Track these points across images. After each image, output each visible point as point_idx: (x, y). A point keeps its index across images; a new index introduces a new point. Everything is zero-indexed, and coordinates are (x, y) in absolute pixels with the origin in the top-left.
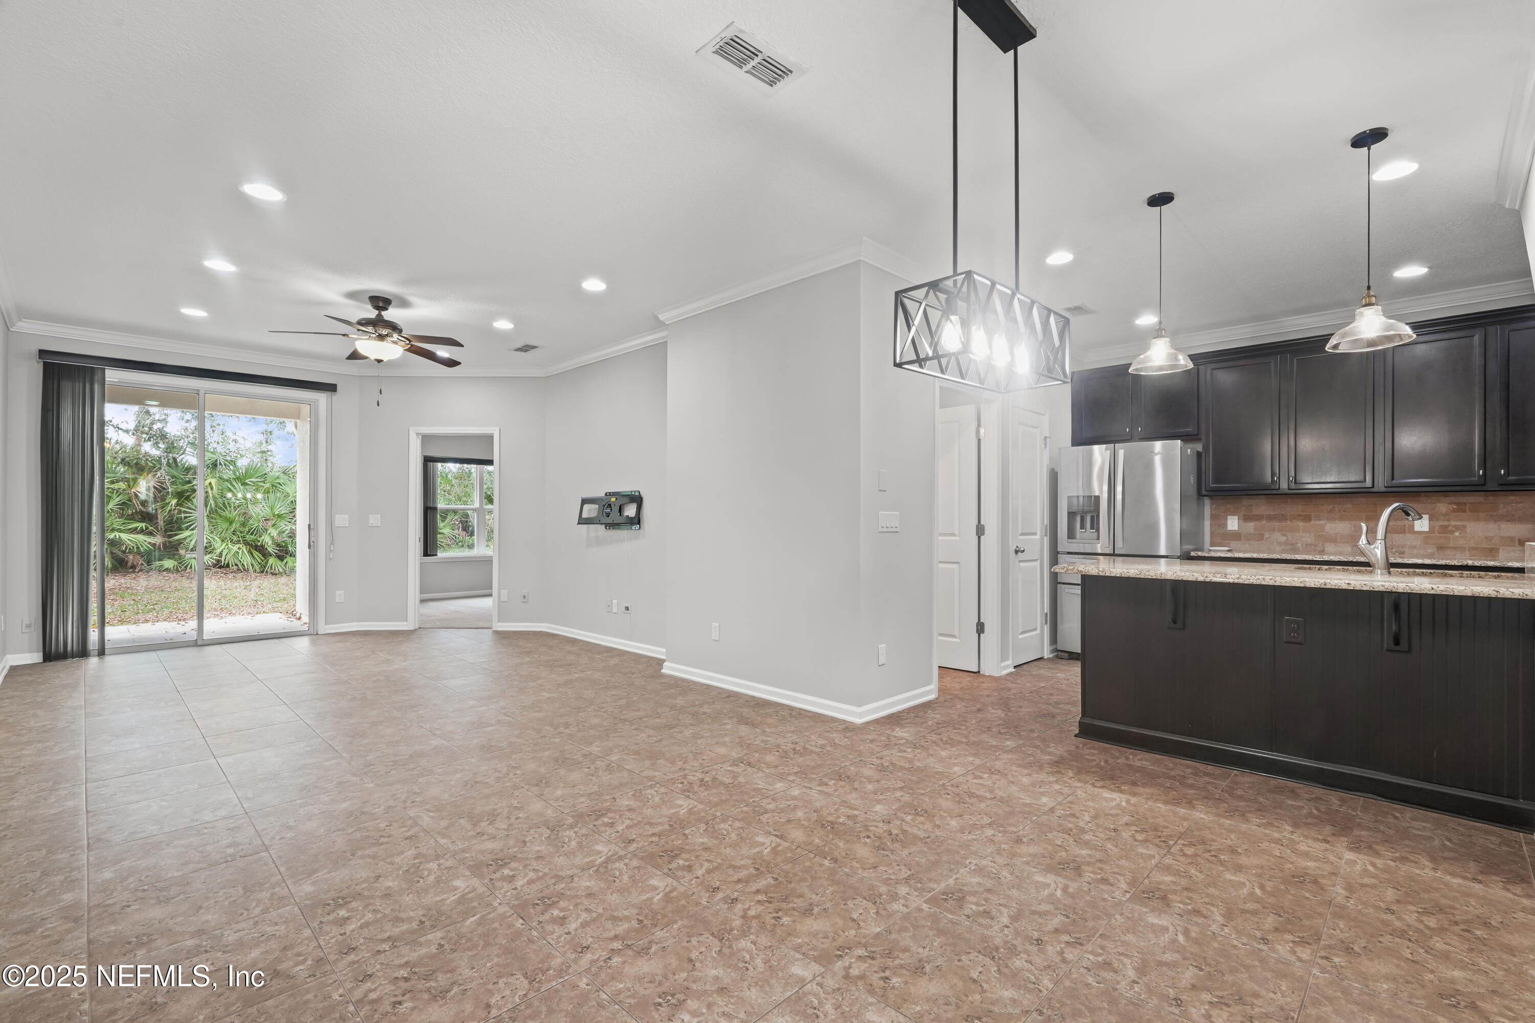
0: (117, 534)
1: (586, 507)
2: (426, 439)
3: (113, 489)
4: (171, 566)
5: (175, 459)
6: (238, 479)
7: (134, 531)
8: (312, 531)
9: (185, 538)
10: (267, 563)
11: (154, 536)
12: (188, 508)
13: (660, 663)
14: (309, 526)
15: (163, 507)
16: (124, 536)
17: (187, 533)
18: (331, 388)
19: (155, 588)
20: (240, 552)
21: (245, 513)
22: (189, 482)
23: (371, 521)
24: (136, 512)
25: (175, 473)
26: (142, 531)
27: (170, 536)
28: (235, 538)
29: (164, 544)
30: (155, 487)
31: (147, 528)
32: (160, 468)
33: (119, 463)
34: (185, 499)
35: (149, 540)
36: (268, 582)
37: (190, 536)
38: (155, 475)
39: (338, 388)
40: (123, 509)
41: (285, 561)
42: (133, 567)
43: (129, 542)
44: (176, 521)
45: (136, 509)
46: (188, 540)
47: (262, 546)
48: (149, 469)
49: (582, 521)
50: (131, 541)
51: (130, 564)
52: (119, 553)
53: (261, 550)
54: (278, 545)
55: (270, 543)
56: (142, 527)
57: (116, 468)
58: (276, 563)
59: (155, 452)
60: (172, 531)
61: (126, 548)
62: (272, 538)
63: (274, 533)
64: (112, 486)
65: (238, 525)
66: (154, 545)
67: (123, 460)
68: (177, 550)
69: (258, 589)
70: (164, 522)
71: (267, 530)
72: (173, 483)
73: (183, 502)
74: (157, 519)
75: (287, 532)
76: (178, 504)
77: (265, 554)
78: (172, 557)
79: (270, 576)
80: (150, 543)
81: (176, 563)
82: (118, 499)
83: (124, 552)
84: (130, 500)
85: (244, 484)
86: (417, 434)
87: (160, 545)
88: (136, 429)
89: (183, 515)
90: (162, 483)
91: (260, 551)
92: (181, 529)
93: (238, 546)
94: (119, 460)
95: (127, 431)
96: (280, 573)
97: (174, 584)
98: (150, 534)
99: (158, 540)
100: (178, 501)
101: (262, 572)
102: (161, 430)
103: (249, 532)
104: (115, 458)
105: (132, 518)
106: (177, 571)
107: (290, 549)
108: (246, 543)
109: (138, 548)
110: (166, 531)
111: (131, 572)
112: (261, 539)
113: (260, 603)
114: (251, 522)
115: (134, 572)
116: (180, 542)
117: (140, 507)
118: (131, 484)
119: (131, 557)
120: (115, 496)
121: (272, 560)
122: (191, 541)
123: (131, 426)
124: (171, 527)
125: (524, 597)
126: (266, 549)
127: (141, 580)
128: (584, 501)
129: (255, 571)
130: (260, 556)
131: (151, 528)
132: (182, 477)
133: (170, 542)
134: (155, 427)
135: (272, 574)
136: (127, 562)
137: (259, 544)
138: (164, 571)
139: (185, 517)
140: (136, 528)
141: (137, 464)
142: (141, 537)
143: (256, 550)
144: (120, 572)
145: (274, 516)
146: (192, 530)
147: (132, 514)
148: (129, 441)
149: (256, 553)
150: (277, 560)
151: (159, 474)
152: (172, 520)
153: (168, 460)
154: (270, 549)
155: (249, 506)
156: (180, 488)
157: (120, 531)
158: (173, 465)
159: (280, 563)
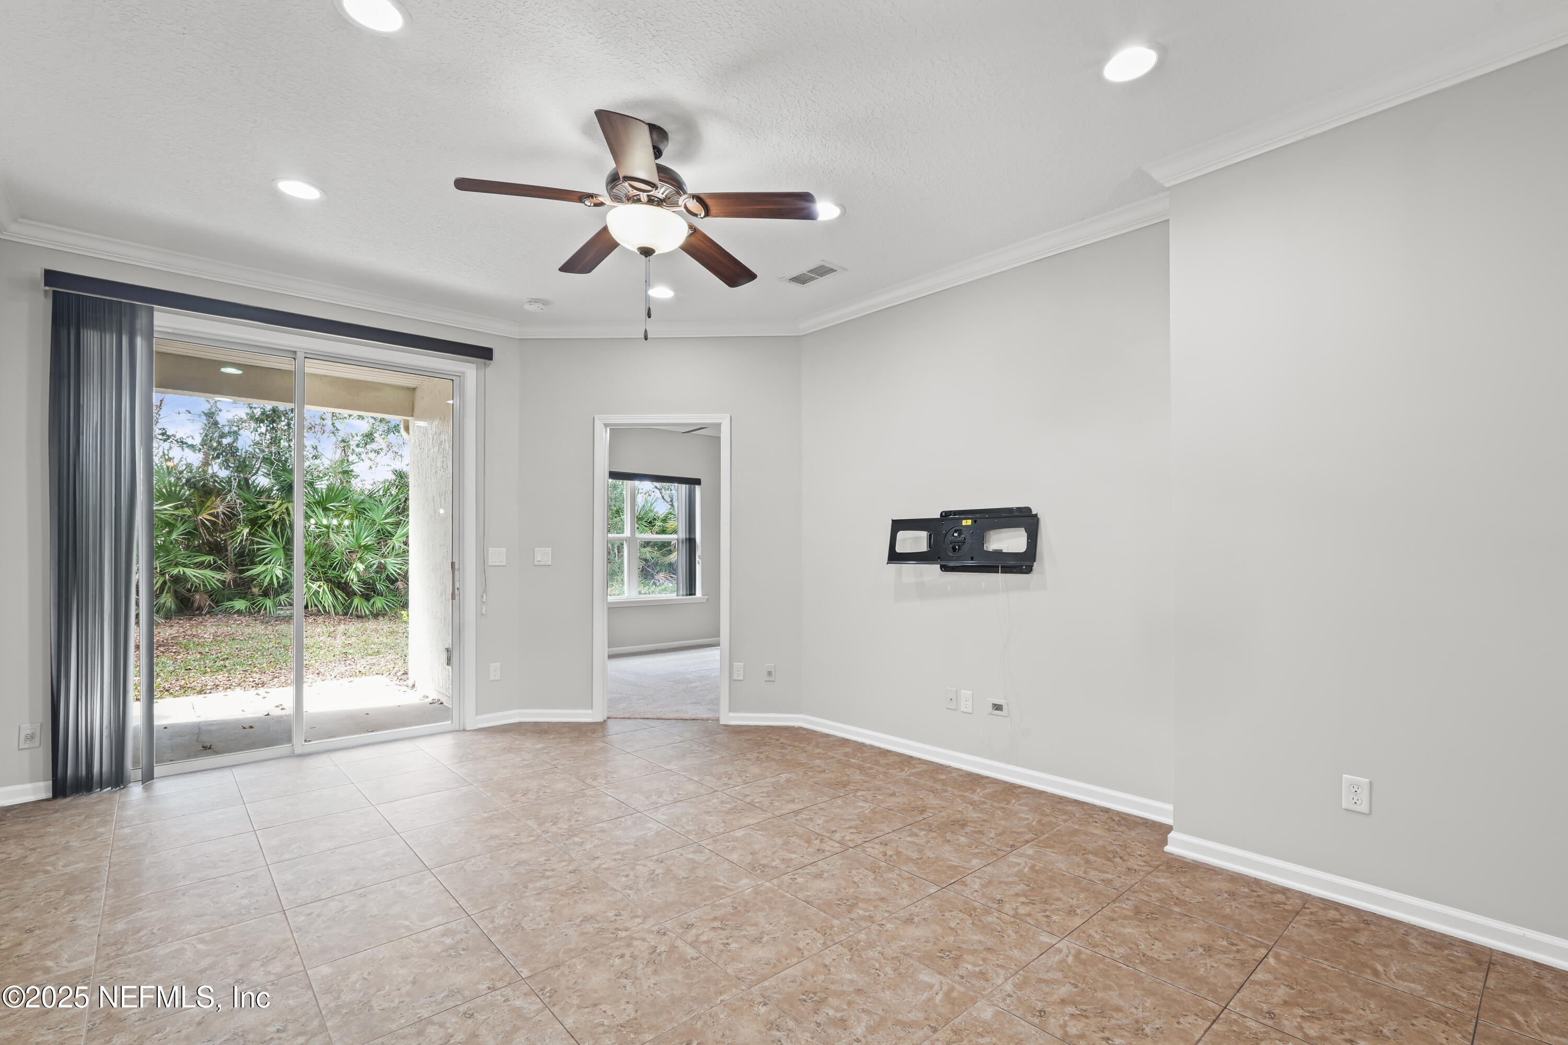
0: (181, 569)
1: (901, 535)
2: (617, 432)
3: (177, 516)
4: (243, 608)
5: (247, 480)
6: (318, 503)
7: (200, 565)
8: (457, 573)
9: (259, 575)
10: (352, 602)
11: (224, 571)
12: (261, 538)
13: (1163, 831)
14: (453, 564)
15: (233, 537)
16: (189, 572)
17: (259, 569)
18: (485, 354)
19: (226, 636)
20: (321, 591)
21: (325, 544)
22: (264, 507)
23: (538, 557)
24: (204, 543)
25: (247, 496)
26: (208, 566)
27: (242, 572)
28: (315, 575)
29: (235, 581)
30: (224, 513)
31: (215, 562)
32: (230, 491)
33: (183, 485)
34: (259, 527)
35: (218, 577)
36: (354, 627)
37: (264, 571)
38: (225, 499)
39: (496, 355)
40: (188, 540)
41: (372, 601)
42: (200, 608)
43: (194, 579)
44: (248, 554)
45: (203, 540)
46: (262, 577)
47: (346, 583)
48: (218, 491)
49: (895, 557)
50: (197, 577)
51: (196, 605)
52: (184, 591)
53: (344, 587)
54: (365, 583)
55: (355, 580)
56: (210, 561)
57: (180, 491)
58: (362, 604)
59: (224, 474)
60: (243, 565)
61: (192, 585)
62: (358, 573)
63: (361, 567)
64: (176, 512)
65: (318, 558)
66: (223, 582)
67: (188, 481)
68: (250, 588)
69: (344, 637)
70: (235, 555)
71: (351, 564)
72: (244, 509)
73: (256, 530)
74: (227, 550)
75: (375, 566)
76: (250, 534)
77: (350, 594)
78: (243, 597)
79: (354, 620)
80: (218, 580)
81: (249, 604)
82: (182, 528)
83: (189, 590)
84: (196, 529)
85: (326, 509)
86: (606, 425)
87: (230, 582)
88: (204, 443)
89: (255, 547)
90: (233, 509)
91: (343, 590)
92: (253, 563)
93: (318, 583)
94: (184, 481)
95: (192, 447)
96: (366, 616)
97: (248, 630)
98: (219, 569)
99: (228, 576)
100: (251, 530)
101: (346, 614)
102: (230, 445)
103: (331, 566)
104: (180, 479)
105: (199, 550)
106: (250, 613)
107: (378, 587)
108: (328, 581)
109: (205, 585)
110: (236, 565)
111: (197, 615)
112: (345, 575)
113: (350, 657)
114: (333, 555)
115: (200, 615)
116: (252, 579)
117: (208, 537)
118: (198, 509)
119: (197, 597)
120: (179, 524)
121: (357, 601)
122: (265, 577)
123: (197, 441)
124: (243, 561)
125: (770, 674)
126: (351, 586)
127: (209, 624)
128: (898, 525)
129: (337, 614)
130: (344, 595)
131: (219, 562)
132: (255, 500)
133: (240, 578)
134: (225, 441)
135: (358, 617)
136: (193, 602)
137: (343, 581)
138: (235, 613)
139: (258, 549)
140: (203, 562)
141: (204, 485)
142: (208, 573)
143: (338, 588)
144: (186, 615)
145: (360, 548)
146: (266, 564)
147: (199, 546)
148: (195, 459)
149: (337, 592)
150: (363, 600)
151: (229, 498)
152: (244, 551)
153: (239, 481)
154: (355, 587)
155: (331, 536)
156: (253, 515)
157: (185, 566)
158: (245, 488)
159: (366, 604)
